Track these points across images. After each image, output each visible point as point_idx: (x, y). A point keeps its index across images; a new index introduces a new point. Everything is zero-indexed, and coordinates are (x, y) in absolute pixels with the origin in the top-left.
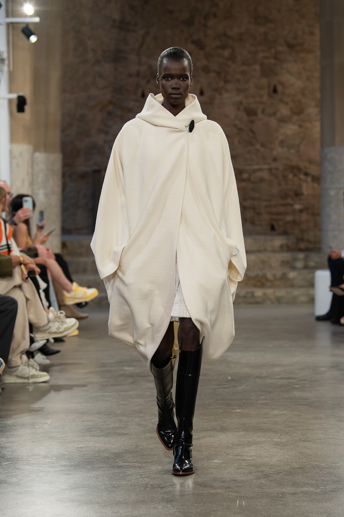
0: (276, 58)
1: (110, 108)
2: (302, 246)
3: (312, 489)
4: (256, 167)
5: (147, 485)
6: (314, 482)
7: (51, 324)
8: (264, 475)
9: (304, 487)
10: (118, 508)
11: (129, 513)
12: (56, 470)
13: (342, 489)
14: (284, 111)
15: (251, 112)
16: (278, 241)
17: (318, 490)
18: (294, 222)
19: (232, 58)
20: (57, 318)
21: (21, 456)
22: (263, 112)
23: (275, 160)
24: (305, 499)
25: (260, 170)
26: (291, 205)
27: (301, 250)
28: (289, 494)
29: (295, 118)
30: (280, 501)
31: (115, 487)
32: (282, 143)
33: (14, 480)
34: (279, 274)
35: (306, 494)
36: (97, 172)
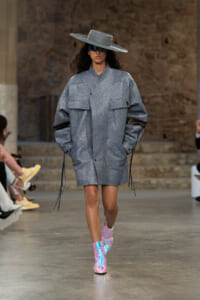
0: (167, 18)
1: (53, 54)
2: (185, 148)
4: (153, 94)
14: (173, 56)
15: (150, 57)
16: (168, 146)
18: (179, 133)
19: (137, 19)
22: (158, 56)
23: (166, 89)
25: (156, 96)
26: (178, 121)
27: (183, 152)
29: (180, 60)
32: (171, 78)
34: (168, 167)
36: (43, 98)
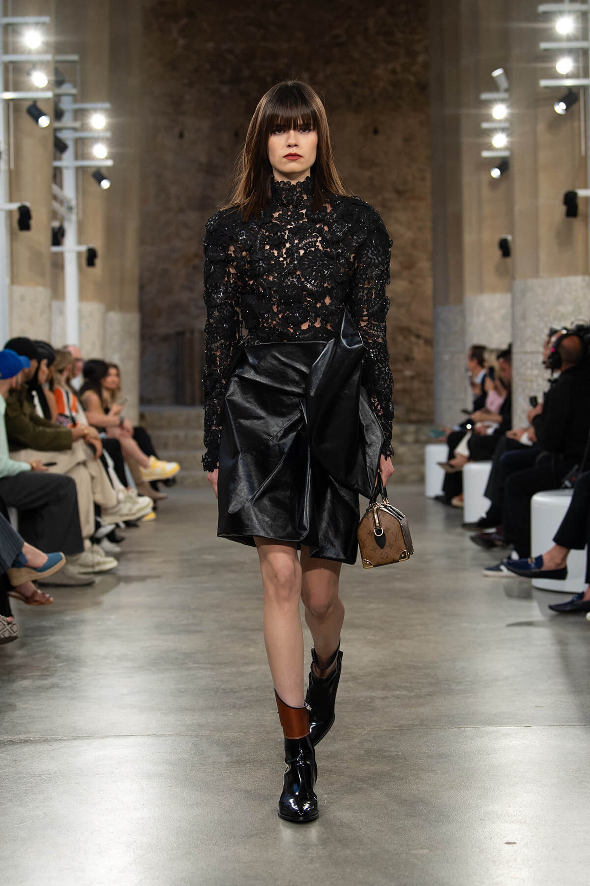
2: (413, 417)
3: (405, 693)
5: (218, 689)
6: (408, 685)
7: (121, 506)
8: (353, 677)
9: (396, 690)
10: (183, 715)
11: (195, 721)
12: (116, 672)
13: (439, 692)
17: (413, 694)
20: (128, 498)
21: (78, 656)
24: (396, 703)
26: (401, 371)
27: (411, 422)
28: (378, 698)
29: (405, 273)
30: (368, 706)
31: (181, 692)
33: (68, 683)
35: (398, 698)
36: (181, 334)
